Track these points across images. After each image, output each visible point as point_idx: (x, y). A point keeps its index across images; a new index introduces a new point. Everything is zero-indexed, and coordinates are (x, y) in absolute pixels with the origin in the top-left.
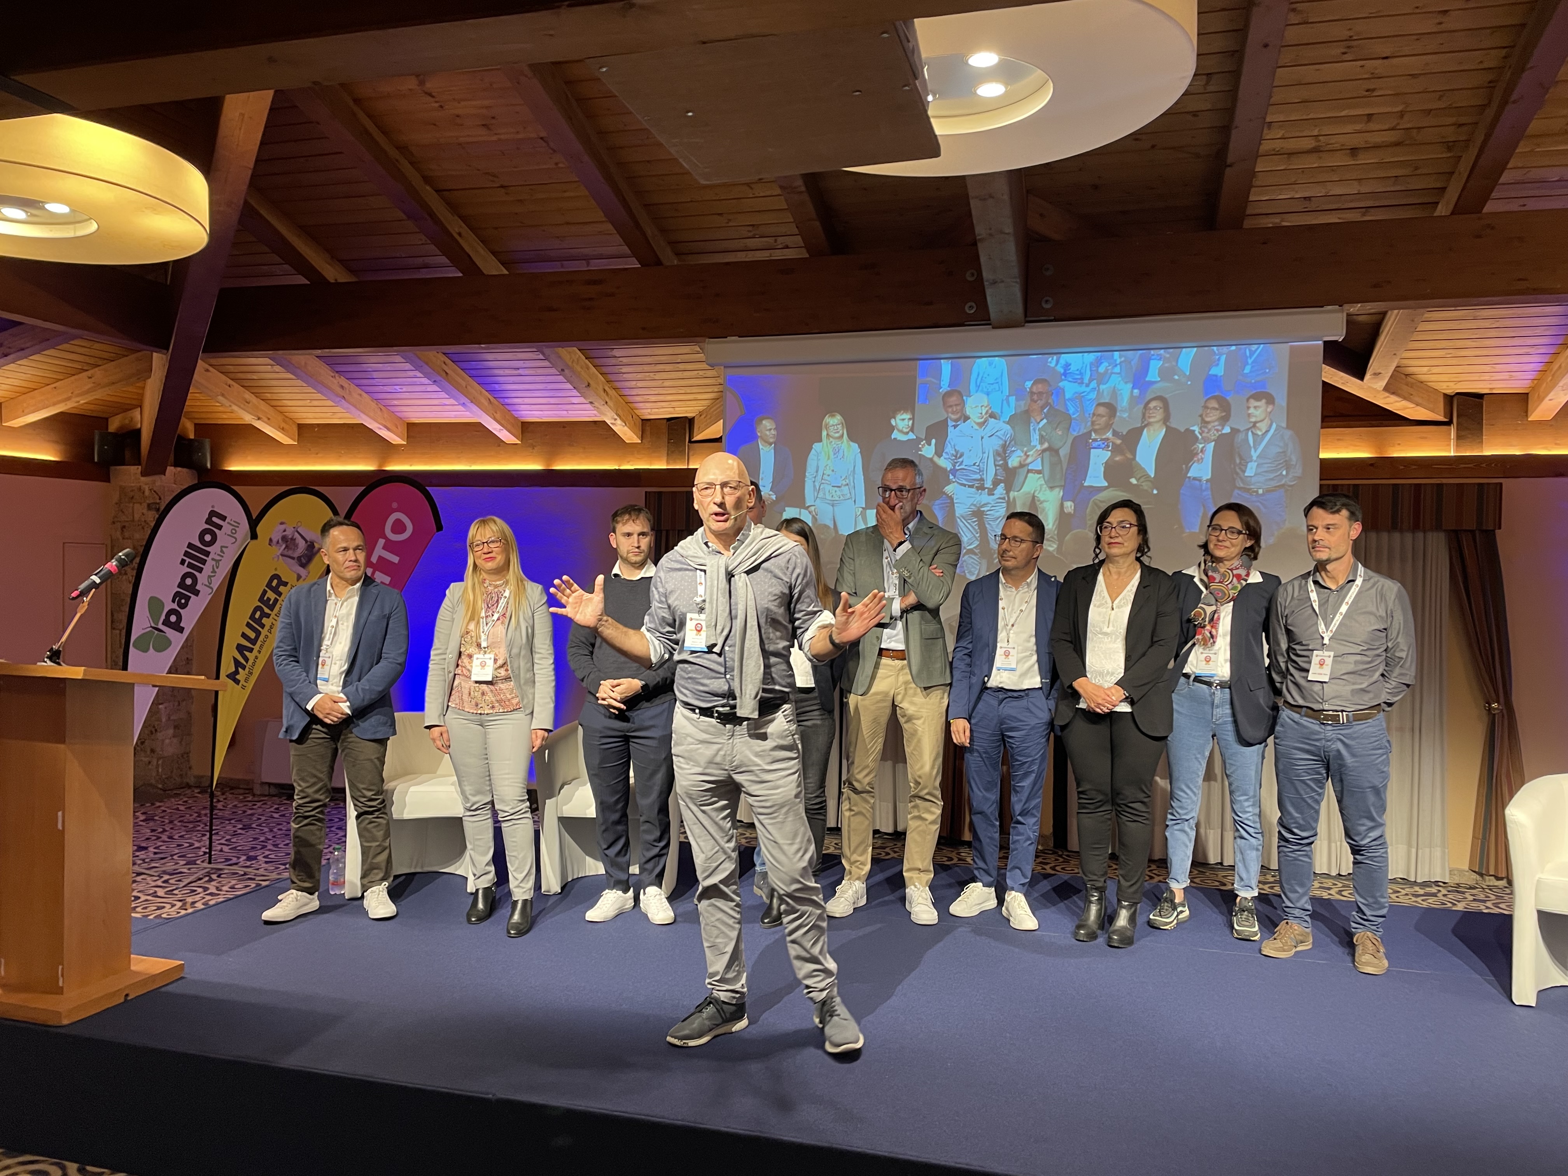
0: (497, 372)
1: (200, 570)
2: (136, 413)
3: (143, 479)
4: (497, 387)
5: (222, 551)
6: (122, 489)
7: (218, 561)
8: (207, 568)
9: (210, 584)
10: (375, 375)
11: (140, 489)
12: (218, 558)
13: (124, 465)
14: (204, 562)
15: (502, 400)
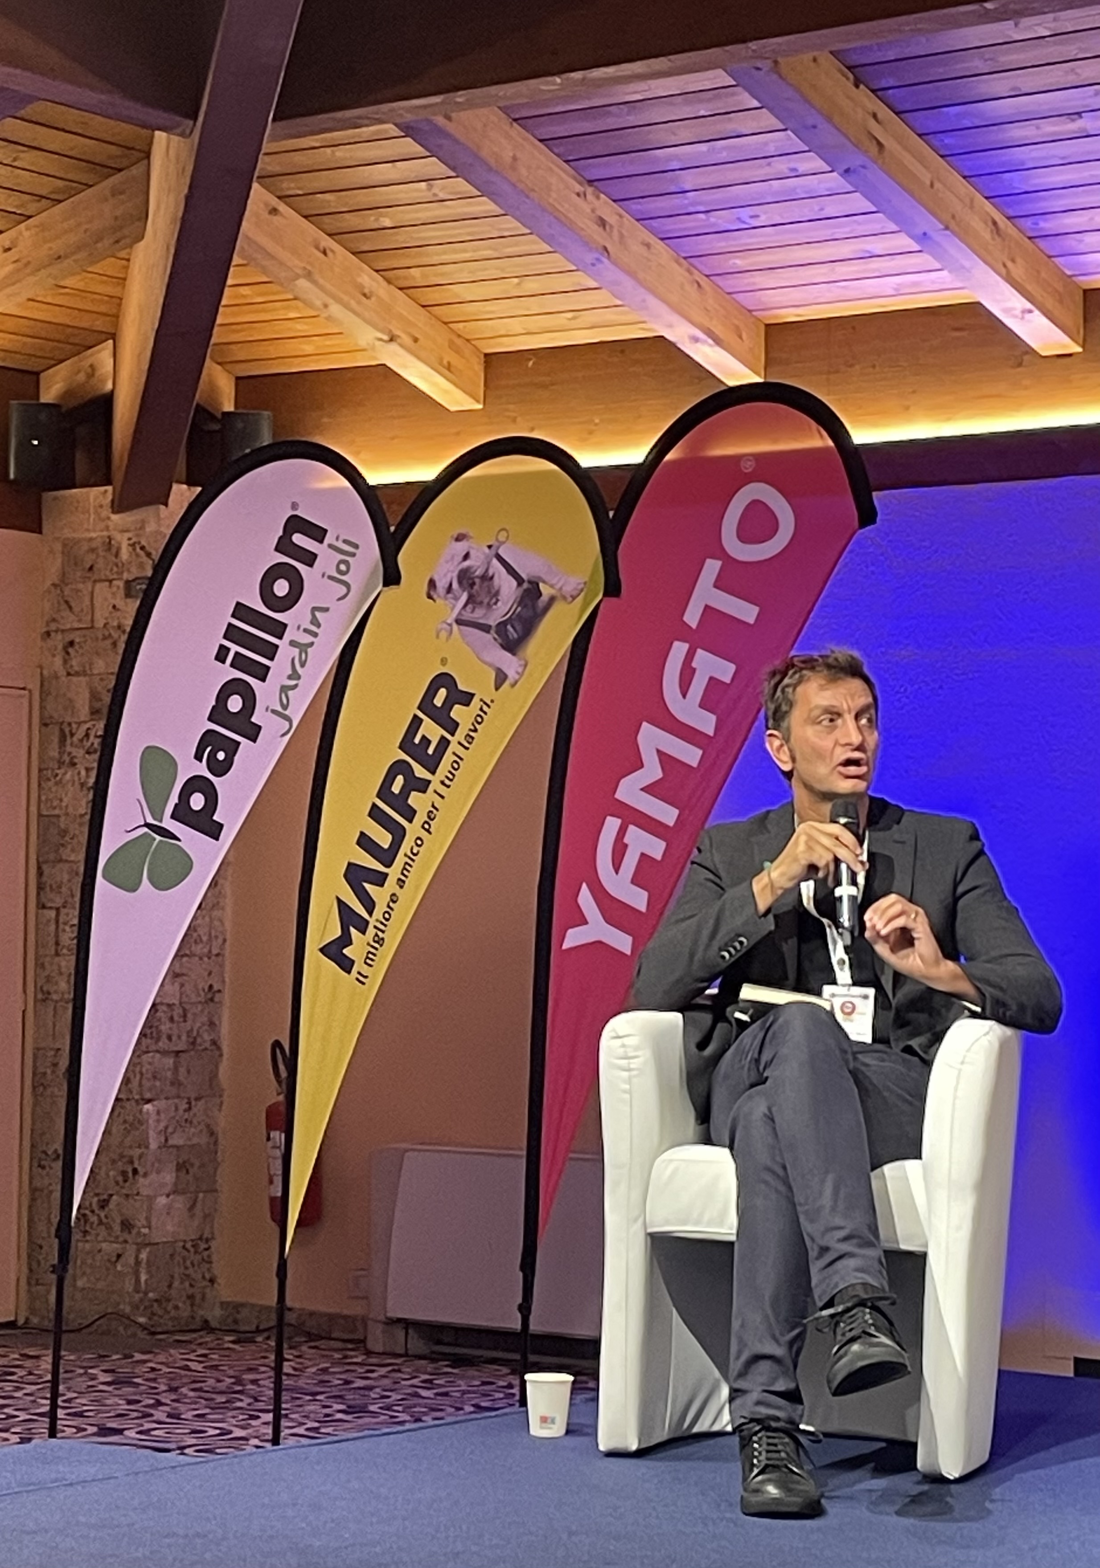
0: (1018, 132)
1: (262, 673)
2: (103, 355)
3: (114, 517)
4: (1017, 180)
5: (315, 622)
6: (68, 547)
7: (303, 648)
8: (279, 667)
9: (285, 707)
10: (689, 180)
11: (109, 543)
12: (306, 639)
13: (74, 486)
14: (271, 651)
15: (1028, 223)
